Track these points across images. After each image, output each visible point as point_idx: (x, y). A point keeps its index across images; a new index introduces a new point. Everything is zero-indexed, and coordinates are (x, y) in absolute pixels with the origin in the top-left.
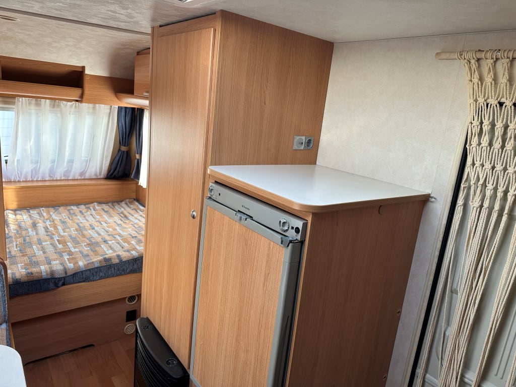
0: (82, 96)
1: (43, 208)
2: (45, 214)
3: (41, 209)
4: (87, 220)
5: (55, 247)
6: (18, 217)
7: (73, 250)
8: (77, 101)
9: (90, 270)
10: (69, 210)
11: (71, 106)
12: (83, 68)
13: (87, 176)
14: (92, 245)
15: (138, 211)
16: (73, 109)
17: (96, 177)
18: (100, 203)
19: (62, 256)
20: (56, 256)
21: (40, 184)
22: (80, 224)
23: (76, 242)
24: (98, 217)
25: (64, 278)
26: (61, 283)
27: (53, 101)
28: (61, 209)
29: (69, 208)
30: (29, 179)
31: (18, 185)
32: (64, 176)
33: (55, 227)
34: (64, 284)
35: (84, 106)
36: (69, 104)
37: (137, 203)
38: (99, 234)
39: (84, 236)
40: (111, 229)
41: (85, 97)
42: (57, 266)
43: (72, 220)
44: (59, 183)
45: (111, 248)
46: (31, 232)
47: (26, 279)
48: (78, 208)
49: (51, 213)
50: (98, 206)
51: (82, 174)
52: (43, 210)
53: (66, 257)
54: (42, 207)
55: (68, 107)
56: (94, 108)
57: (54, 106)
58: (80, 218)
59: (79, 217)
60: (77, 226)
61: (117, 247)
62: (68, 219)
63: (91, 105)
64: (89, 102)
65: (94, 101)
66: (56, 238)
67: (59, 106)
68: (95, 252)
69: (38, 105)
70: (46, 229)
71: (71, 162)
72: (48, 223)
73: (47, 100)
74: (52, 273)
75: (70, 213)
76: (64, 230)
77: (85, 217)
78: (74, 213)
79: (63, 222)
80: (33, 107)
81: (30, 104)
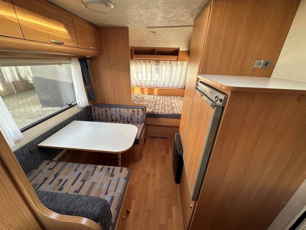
0: (178, 59)
2: (164, 98)
4: (174, 101)
5: (162, 106)
6: (157, 97)
7: (166, 108)
8: (177, 61)
9: (168, 115)
11: (175, 63)
12: (179, 48)
13: (178, 87)
14: (172, 108)
16: (175, 64)
17: (181, 88)
18: (181, 96)
19: (162, 109)
20: (161, 109)
21: (165, 89)
23: (168, 106)
24: (178, 100)
25: (161, 115)
26: (159, 117)
27: (170, 61)
28: (169, 97)
29: (171, 97)
30: (162, 87)
31: (158, 88)
32: (172, 87)
33: (165, 102)
34: (160, 117)
35: (179, 62)
36: (174, 62)
38: (176, 105)
39: (171, 105)
40: (180, 104)
41: (179, 59)
42: (160, 112)
43: (170, 100)
44: (170, 89)
45: (177, 110)
46: (158, 102)
47: (151, 113)
48: (174, 97)
49: (166, 97)
51: (177, 86)
52: (164, 96)
53: (163, 109)
55: (174, 63)
56: (182, 63)
57: (170, 63)
59: (172, 100)
60: (171, 102)
61: (179, 110)
63: (181, 62)
64: (180, 60)
65: (182, 60)
66: (164, 104)
67: (171, 63)
68: (172, 110)
69: (166, 63)
70: (162, 101)
71: (174, 82)
72: (164, 100)
73: (168, 61)
74: (158, 113)
76: (167, 102)
79: (168, 100)
80: (164, 64)
81: (163, 62)
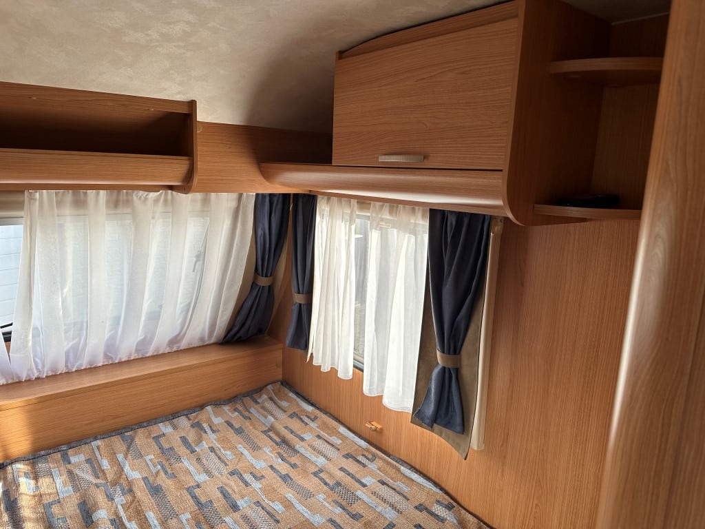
0: (188, 176)
1: (99, 442)
2: (105, 464)
3: (95, 444)
6: (45, 482)
8: (171, 188)
10: (156, 439)
11: (156, 201)
12: (192, 104)
13: (184, 344)
15: (306, 419)
16: (160, 208)
17: (201, 344)
18: (217, 403)
22: (197, 492)
24: (228, 454)
27: (115, 192)
28: (141, 438)
29: (155, 430)
30: (62, 369)
32: (137, 351)
35: (188, 201)
36: (153, 195)
37: (292, 395)
41: (195, 177)
43: (173, 476)
48: (175, 427)
49: (120, 457)
50: (217, 415)
51: (174, 342)
52: (98, 447)
54: (96, 439)
55: (149, 204)
56: (206, 202)
57: (116, 204)
58: (191, 468)
59: (186, 463)
62: (162, 473)
63: (198, 196)
67: (128, 202)
69: (79, 204)
72: (120, 499)
73: (102, 192)
75: (161, 448)
77: (199, 460)
78: (172, 449)
79: (156, 491)
80: (68, 211)
81: (60, 203)
